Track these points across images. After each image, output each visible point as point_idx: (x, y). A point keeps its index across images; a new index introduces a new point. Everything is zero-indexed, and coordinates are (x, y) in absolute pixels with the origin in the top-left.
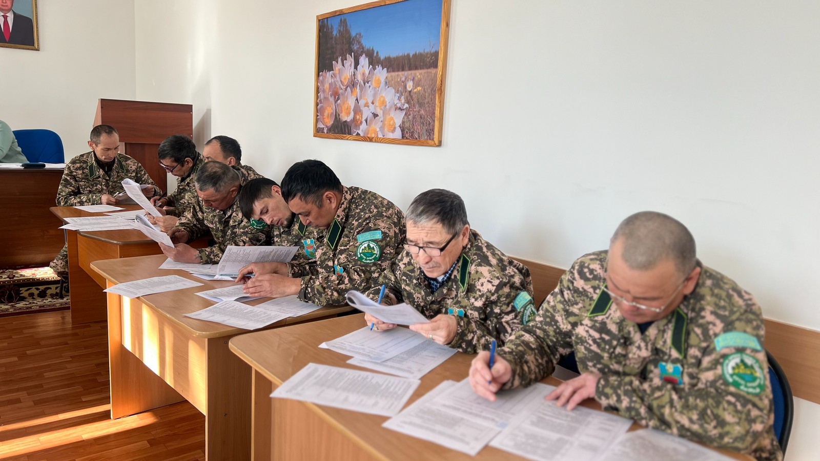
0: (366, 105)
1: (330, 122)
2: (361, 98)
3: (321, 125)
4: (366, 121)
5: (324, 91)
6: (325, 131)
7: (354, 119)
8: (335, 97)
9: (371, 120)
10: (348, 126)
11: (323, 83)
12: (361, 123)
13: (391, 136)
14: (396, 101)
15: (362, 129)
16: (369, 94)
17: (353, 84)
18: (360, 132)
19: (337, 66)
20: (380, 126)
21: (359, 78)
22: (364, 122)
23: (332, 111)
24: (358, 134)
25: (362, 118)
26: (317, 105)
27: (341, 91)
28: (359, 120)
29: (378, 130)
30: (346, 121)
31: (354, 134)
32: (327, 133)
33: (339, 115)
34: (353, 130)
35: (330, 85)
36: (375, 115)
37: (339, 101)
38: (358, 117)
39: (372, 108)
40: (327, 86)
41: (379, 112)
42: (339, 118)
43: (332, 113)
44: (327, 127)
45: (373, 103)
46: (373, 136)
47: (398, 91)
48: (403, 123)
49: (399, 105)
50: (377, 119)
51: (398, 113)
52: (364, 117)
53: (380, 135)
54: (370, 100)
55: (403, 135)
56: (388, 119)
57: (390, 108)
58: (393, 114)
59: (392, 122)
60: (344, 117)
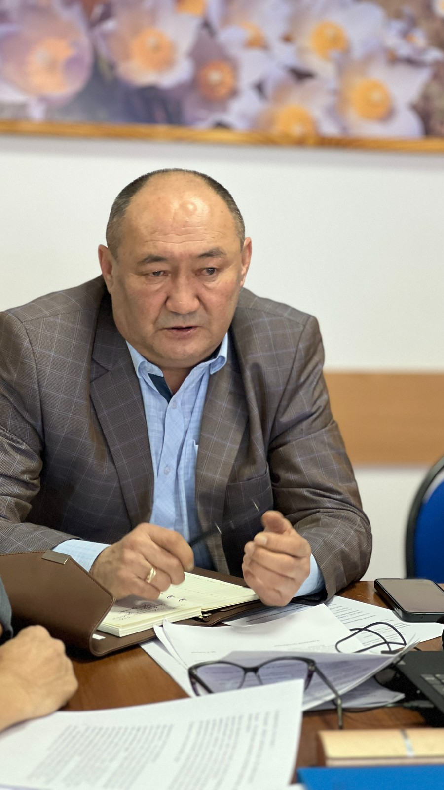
0: (258, 43)
1: (63, 87)
2: (226, 20)
4: (260, 88)
6: (36, 113)
7: (196, 84)
9: (281, 92)
10: (163, 101)
12: (234, 93)
13: (373, 130)
14: (392, 39)
15: (238, 114)
16: (265, 13)
18: (230, 119)
20: (326, 105)
22: (249, 93)
23: (71, 52)
24: (221, 126)
25: (236, 78)
28: (221, 84)
29: (318, 114)
30: (153, 87)
33: (113, 67)
34: (190, 108)
36: (301, 75)
37: (110, 25)
38: (215, 76)
39: (285, 55)
41: (315, 62)
42: (116, 78)
43: (74, 60)
45: (287, 39)
47: (398, 15)
48: (426, 97)
49: (404, 50)
50: (309, 84)
51: (402, 71)
52: (248, 77)
53: (329, 129)
54: (273, 31)
55: (428, 131)
56: (358, 84)
57: (368, 59)
58: (380, 73)
59: (376, 96)
60: (143, 73)
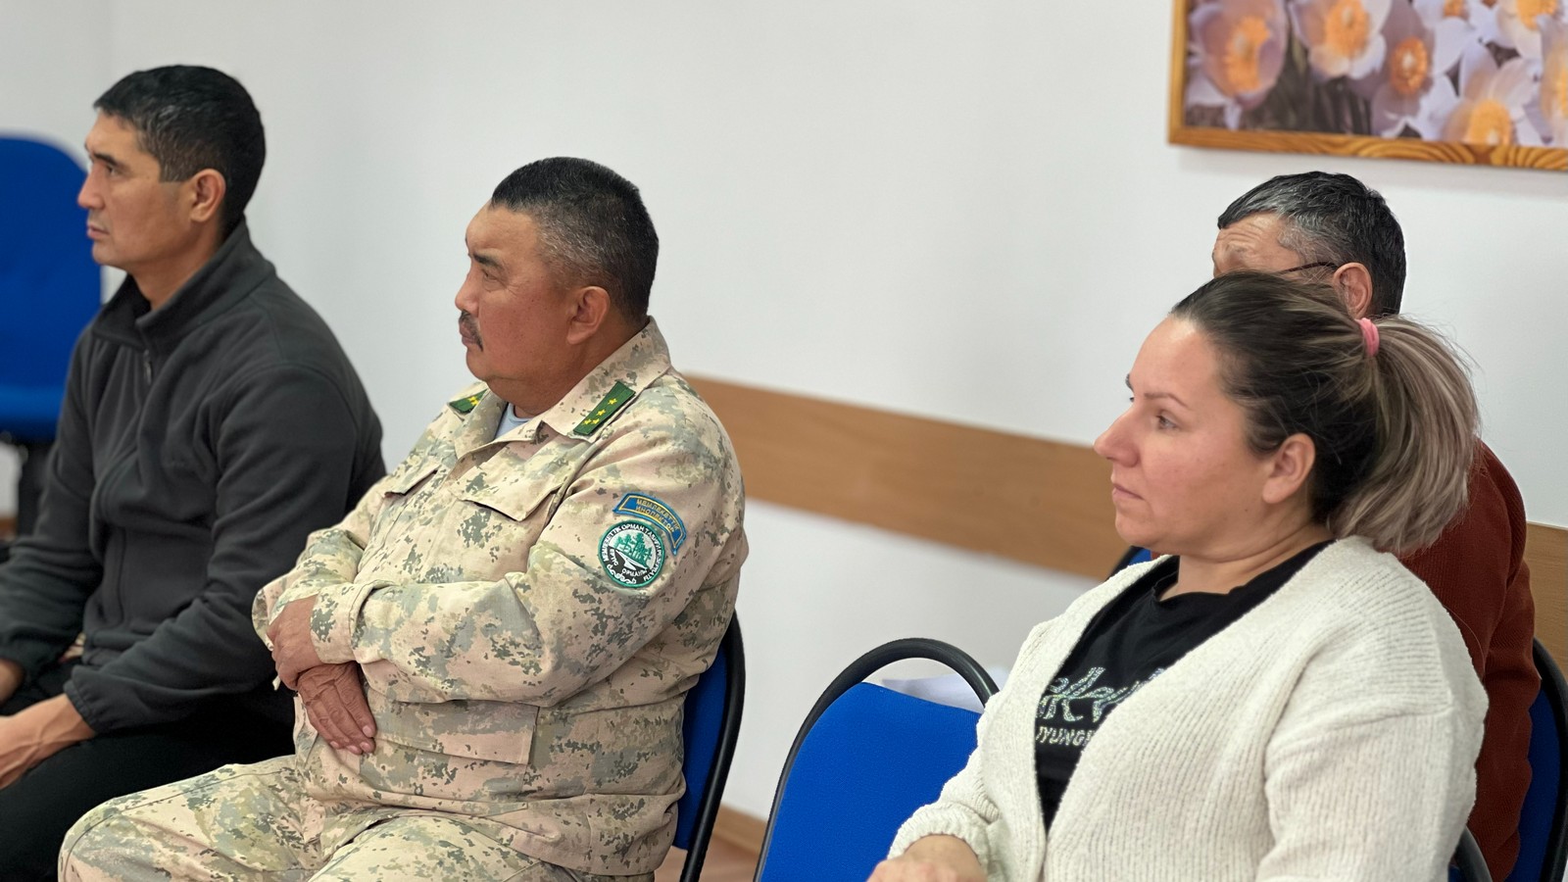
0: (1456, 9)
1: (1258, 83)
3: (1207, 95)
4: (1454, 76)
6: (1232, 118)
7: (1388, 72)
9: (1479, 77)
10: (1353, 99)
12: (1427, 84)
15: (1430, 112)
18: (1419, 123)
20: (1527, 99)
22: (1442, 84)
23: (1268, 35)
24: (1409, 133)
25: (1430, 61)
28: (1414, 71)
29: (1517, 113)
30: (1343, 79)
31: (1390, 134)
32: (1242, 127)
33: (1306, 52)
36: (1502, 54)
38: (1408, 60)
39: (1484, 23)
41: (1525, 36)
42: (1308, 68)
43: (1269, 46)
44: (1239, 101)
45: (1487, 1)
46: (1491, 139)
50: (1510, 65)
52: (1441, 61)
53: (1528, 138)
60: (1335, 62)
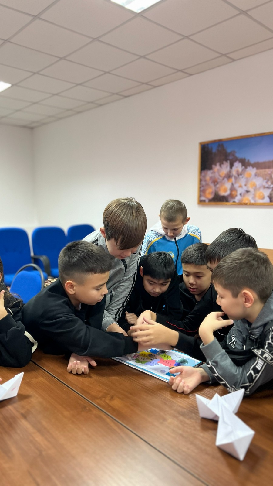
0: (241, 186)
1: (211, 196)
2: (236, 183)
3: (203, 198)
4: (241, 194)
5: (205, 181)
6: (207, 201)
7: (230, 194)
8: (214, 183)
9: (244, 195)
10: (225, 198)
11: (204, 177)
12: (236, 196)
13: (261, 201)
14: (264, 184)
15: (237, 199)
16: (242, 181)
17: (229, 176)
19: (216, 168)
20: (252, 197)
21: (234, 173)
22: (239, 195)
23: (212, 191)
24: (234, 202)
26: (200, 188)
27: (219, 181)
29: (250, 199)
30: (224, 196)
31: (231, 202)
33: (218, 193)
34: (229, 199)
35: (211, 178)
36: (248, 192)
37: (218, 186)
38: (233, 193)
39: (245, 188)
40: (208, 178)
41: (251, 189)
44: (208, 199)
45: (246, 185)
46: (247, 202)
47: (265, 179)
48: (271, 194)
49: (267, 186)
50: (249, 193)
51: (266, 189)
52: (239, 193)
53: (252, 201)
54: (243, 184)
55: (271, 201)
56: (258, 193)
57: (260, 188)
58: (262, 190)
59: (261, 195)
60: (222, 193)
